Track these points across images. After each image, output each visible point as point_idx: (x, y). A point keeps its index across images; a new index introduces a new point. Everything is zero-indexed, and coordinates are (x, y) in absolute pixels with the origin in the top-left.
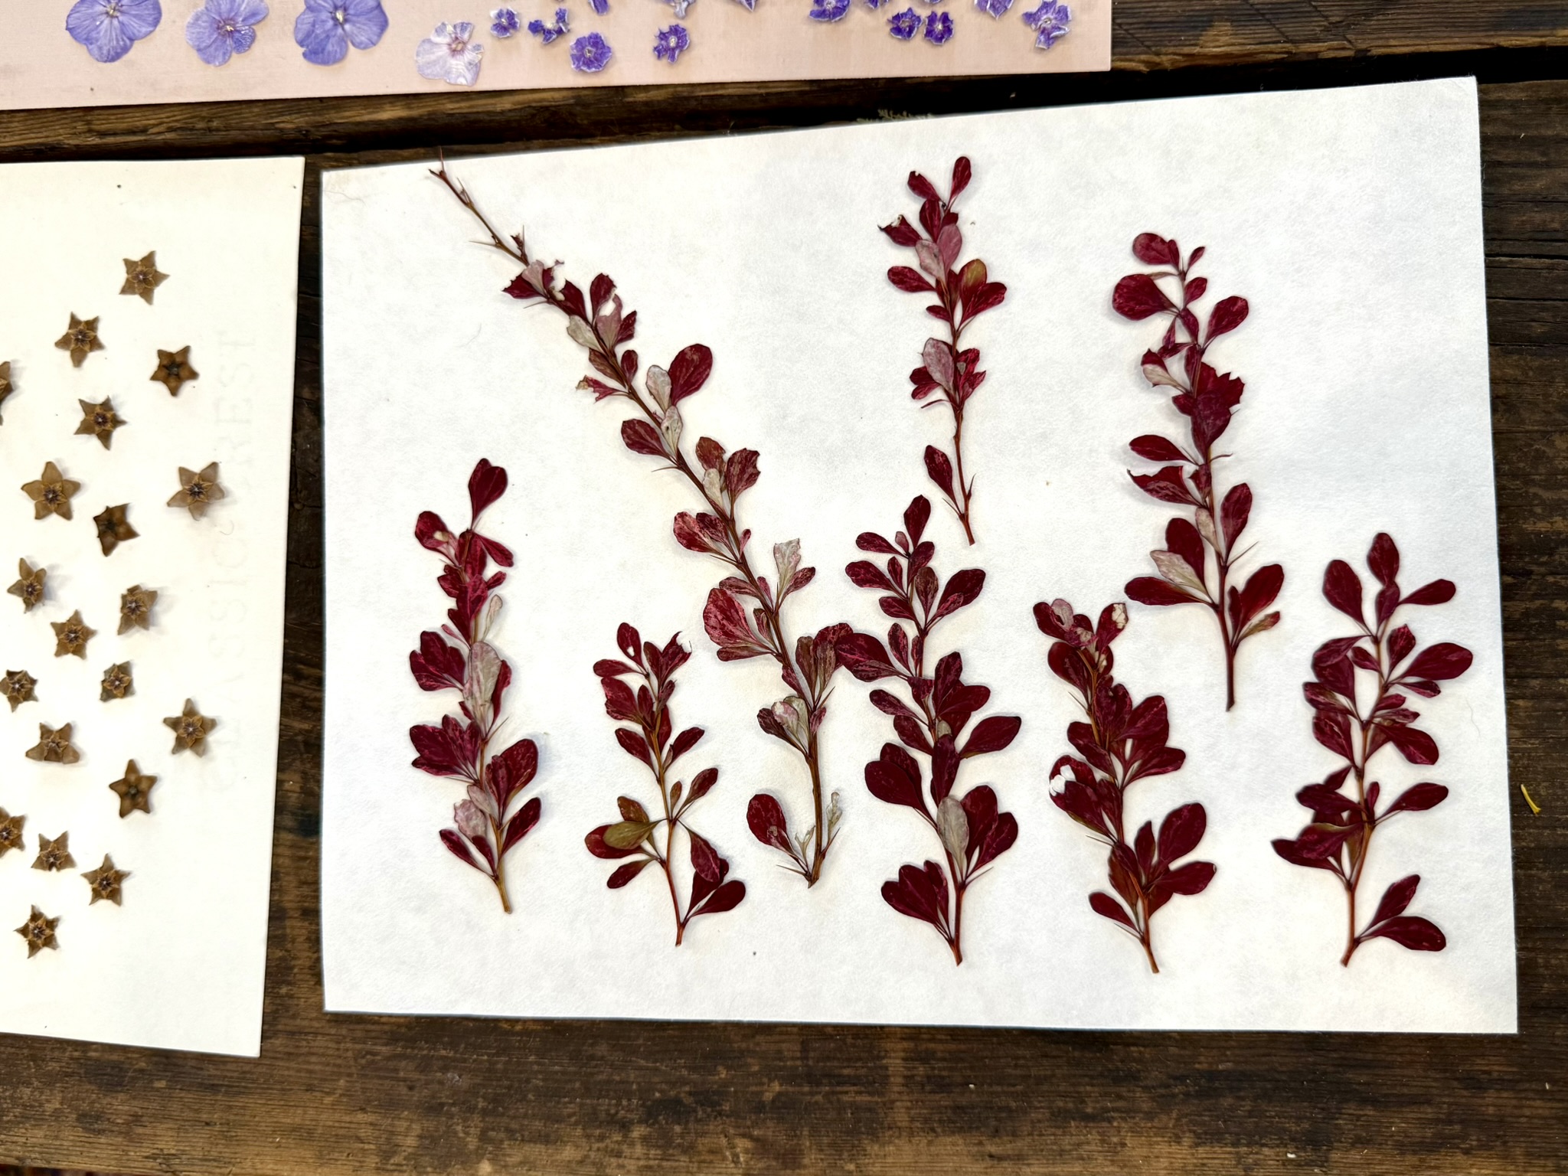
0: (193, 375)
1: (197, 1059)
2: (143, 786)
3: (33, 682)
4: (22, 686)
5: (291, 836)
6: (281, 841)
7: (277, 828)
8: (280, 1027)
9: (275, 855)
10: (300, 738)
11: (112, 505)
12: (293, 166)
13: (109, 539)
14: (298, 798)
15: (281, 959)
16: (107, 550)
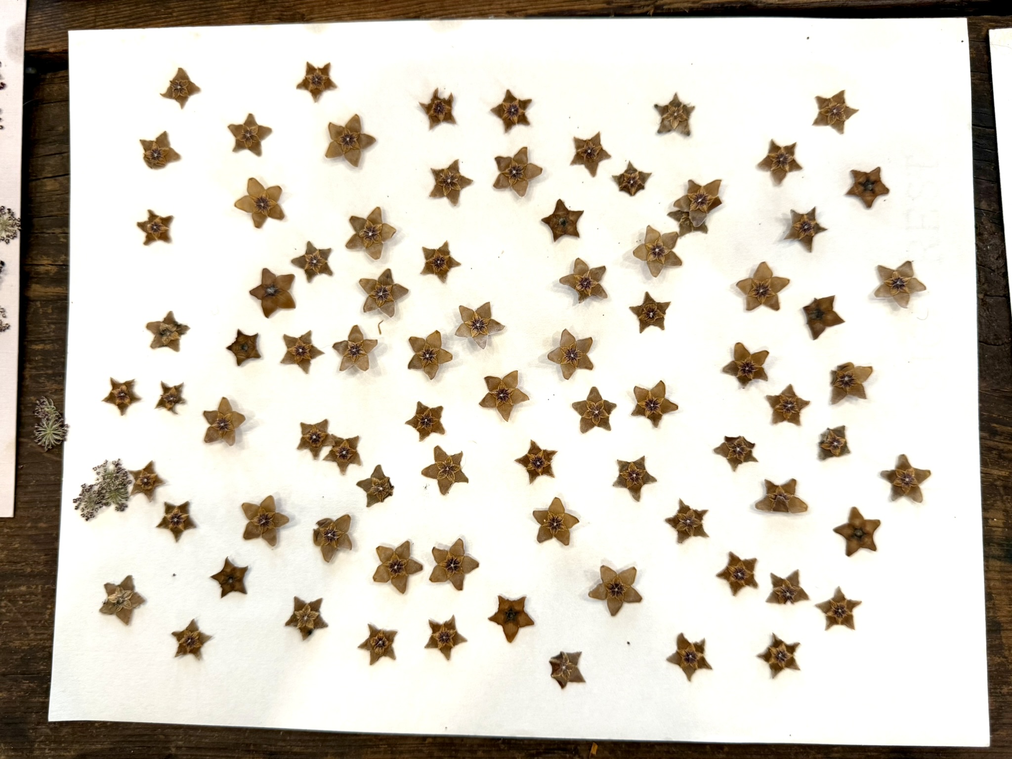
0: (885, 191)
1: (931, 752)
2: (868, 528)
3: (752, 445)
4: (743, 449)
5: (999, 563)
6: (990, 568)
7: (987, 557)
8: (1004, 721)
9: (987, 579)
10: (998, 483)
11: (819, 297)
12: (960, 25)
13: (818, 325)
14: (1003, 532)
15: (999, 664)
16: (816, 334)
